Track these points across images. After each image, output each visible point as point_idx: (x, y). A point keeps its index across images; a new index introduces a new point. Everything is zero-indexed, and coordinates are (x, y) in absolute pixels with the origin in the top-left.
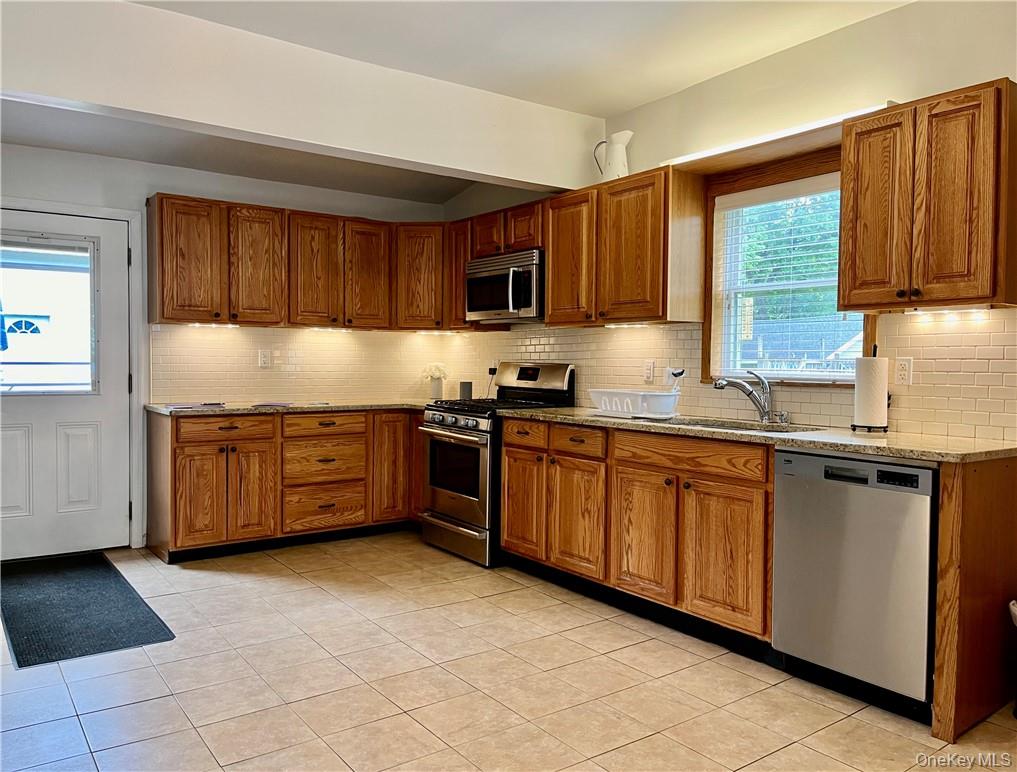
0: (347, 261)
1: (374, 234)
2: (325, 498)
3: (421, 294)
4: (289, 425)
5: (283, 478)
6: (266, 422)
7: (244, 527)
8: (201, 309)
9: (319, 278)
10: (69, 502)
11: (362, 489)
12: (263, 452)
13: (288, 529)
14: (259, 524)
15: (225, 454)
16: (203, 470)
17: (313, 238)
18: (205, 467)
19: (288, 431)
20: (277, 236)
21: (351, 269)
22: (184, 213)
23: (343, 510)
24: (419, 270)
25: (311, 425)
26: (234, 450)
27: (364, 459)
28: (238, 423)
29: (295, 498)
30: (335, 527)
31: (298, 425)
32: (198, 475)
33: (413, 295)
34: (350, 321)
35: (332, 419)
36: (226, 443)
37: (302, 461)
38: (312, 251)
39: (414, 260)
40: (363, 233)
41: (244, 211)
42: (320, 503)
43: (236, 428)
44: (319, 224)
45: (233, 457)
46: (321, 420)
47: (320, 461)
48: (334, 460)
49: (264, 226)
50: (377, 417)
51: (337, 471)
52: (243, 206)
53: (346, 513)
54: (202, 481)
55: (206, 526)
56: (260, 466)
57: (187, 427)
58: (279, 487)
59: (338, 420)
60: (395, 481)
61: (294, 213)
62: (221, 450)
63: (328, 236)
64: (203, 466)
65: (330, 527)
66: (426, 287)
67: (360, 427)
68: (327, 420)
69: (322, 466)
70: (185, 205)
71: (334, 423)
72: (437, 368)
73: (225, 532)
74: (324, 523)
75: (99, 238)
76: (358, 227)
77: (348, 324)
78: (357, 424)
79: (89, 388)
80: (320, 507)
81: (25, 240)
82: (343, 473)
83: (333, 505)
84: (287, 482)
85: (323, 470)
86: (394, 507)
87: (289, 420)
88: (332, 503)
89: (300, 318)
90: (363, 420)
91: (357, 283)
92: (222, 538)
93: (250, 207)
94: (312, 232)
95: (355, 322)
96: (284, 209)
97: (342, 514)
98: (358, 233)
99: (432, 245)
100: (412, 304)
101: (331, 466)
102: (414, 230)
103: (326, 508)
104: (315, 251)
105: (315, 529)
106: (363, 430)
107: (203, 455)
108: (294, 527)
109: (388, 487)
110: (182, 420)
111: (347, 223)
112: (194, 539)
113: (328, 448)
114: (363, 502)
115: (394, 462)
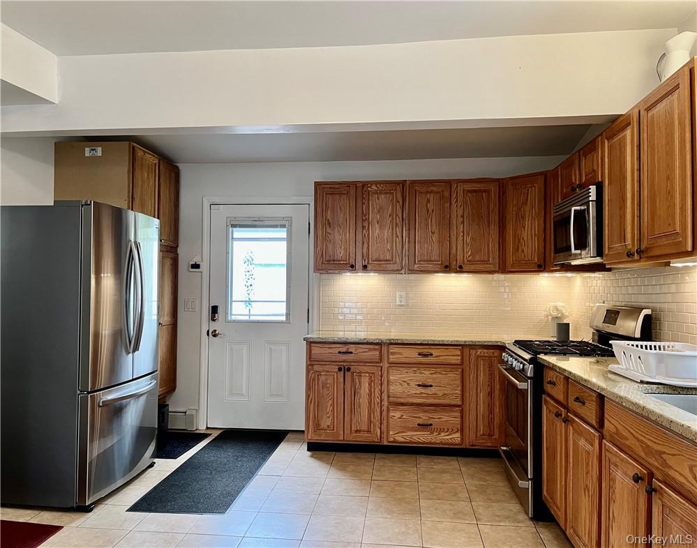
0: (459, 216)
1: (485, 191)
2: (424, 417)
3: (526, 239)
4: (393, 354)
5: (388, 397)
6: (375, 350)
7: (356, 431)
8: (342, 262)
9: (433, 233)
10: (271, 395)
11: (458, 414)
12: (372, 373)
13: (392, 439)
14: (369, 431)
15: (342, 372)
16: (327, 384)
17: (428, 201)
18: (328, 381)
19: (392, 358)
20: (398, 202)
21: (463, 222)
22: (331, 194)
23: (440, 431)
24: (523, 217)
25: (411, 354)
26: (349, 370)
27: (460, 388)
28: (352, 348)
29: (398, 414)
30: (432, 443)
31: (400, 353)
32: (323, 388)
33: (519, 241)
34: (461, 267)
35: (430, 351)
36: (345, 364)
37: (403, 384)
38: (428, 211)
39: (519, 209)
40: (475, 191)
41: (374, 187)
42: (420, 421)
43: (351, 353)
44: (434, 189)
45: (348, 374)
46: (420, 351)
47: (419, 385)
48: (431, 386)
49: (388, 195)
50: (473, 352)
51: (435, 396)
52: (372, 183)
53: (443, 434)
54: (326, 392)
55: (328, 426)
56: (370, 385)
57: (316, 350)
58: (385, 403)
59: (435, 352)
60: (491, 411)
61: (414, 182)
62: (340, 369)
63: (443, 197)
64: (327, 380)
65: (427, 443)
66: (529, 233)
67: (457, 360)
68: (425, 351)
69: (421, 390)
70: (331, 188)
71: (431, 355)
72: (556, 309)
73: (342, 433)
74: (422, 439)
75: (291, 217)
76: (468, 187)
77: (460, 270)
78: (454, 357)
79: (284, 318)
80: (419, 425)
81: (250, 223)
82: (439, 398)
83: (431, 425)
84: (391, 399)
85: (422, 393)
86: (490, 435)
87: (393, 349)
88: (430, 422)
89: (416, 266)
90: (459, 353)
91: (468, 234)
92: (340, 438)
93: (377, 183)
94: (428, 196)
95: (465, 268)
96: (406, 181)
97: (439, 434)
98: (469, 191)
99: (534, 193)
100: (518, 250)
101: (429, 391)
102: (519, 182)
103: (424, 426)
104: (430, 211)
105: (415, 443)
106: (459, 362)
107: (328, 371)
108: (397, 438)
109: (483, 416)
110: (312, 345)
111: (459, 184)
112: (320, 435)
113: (426, 375)
114: (459, 427)
115: (491, 394)
